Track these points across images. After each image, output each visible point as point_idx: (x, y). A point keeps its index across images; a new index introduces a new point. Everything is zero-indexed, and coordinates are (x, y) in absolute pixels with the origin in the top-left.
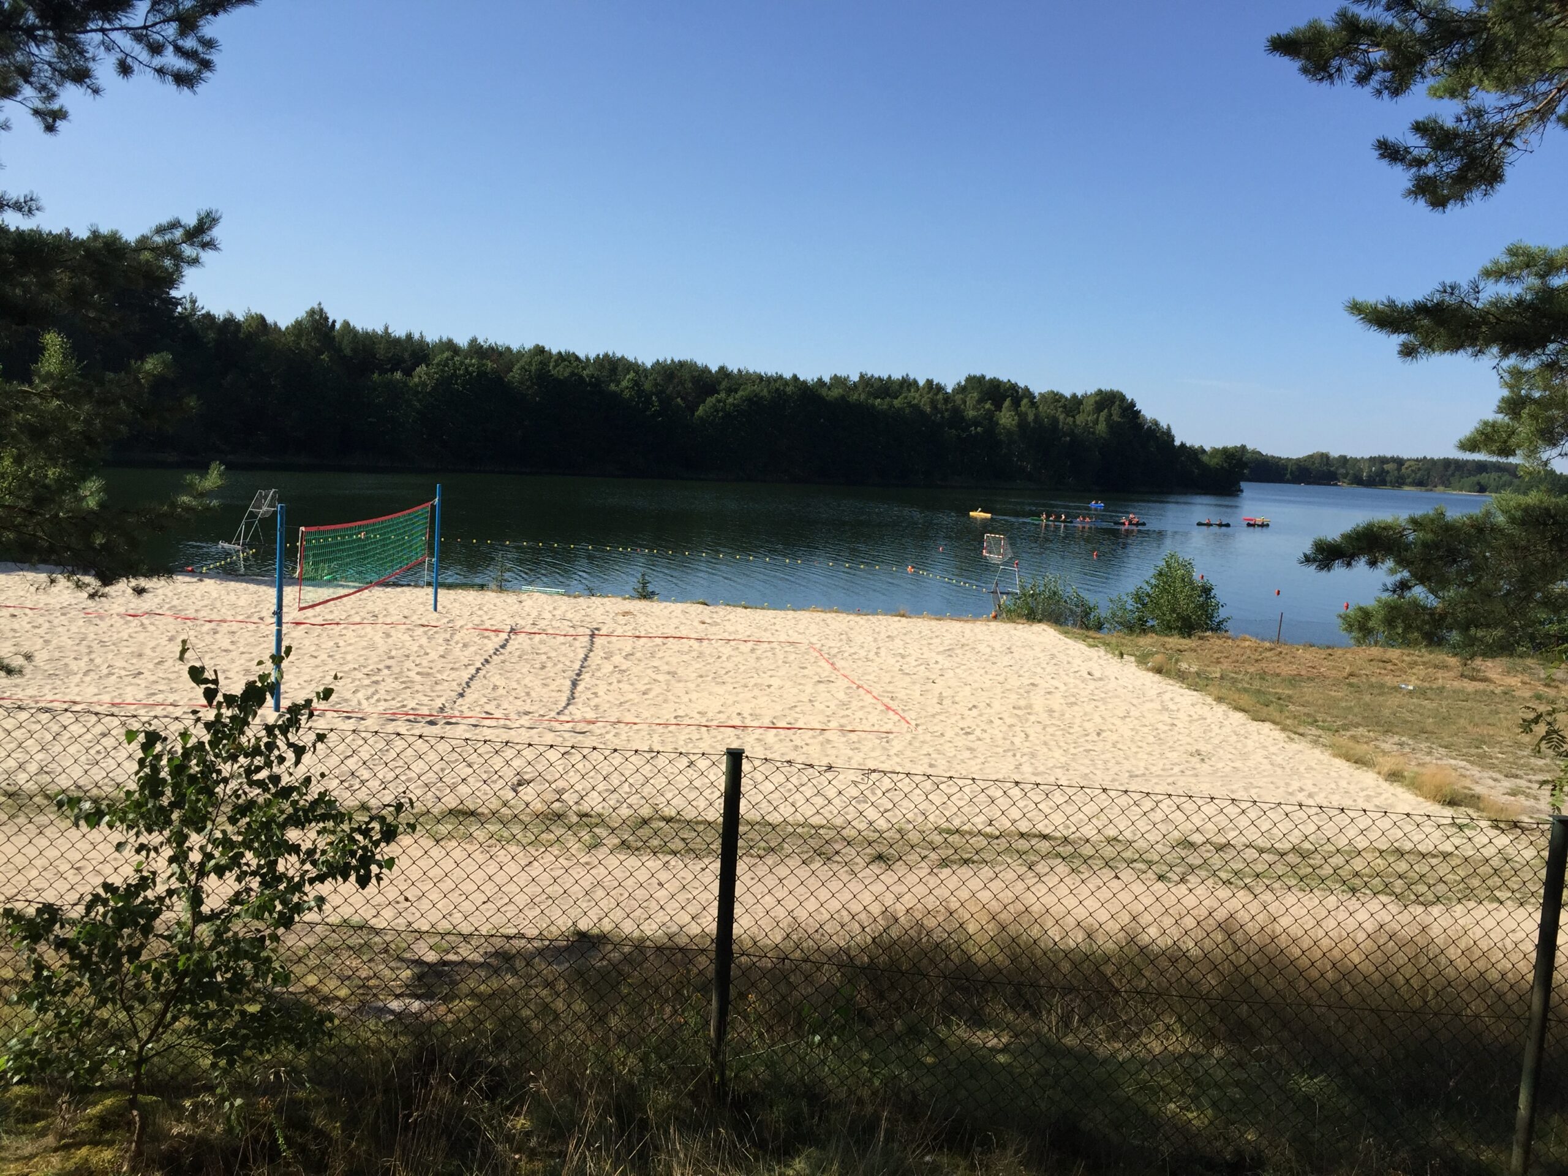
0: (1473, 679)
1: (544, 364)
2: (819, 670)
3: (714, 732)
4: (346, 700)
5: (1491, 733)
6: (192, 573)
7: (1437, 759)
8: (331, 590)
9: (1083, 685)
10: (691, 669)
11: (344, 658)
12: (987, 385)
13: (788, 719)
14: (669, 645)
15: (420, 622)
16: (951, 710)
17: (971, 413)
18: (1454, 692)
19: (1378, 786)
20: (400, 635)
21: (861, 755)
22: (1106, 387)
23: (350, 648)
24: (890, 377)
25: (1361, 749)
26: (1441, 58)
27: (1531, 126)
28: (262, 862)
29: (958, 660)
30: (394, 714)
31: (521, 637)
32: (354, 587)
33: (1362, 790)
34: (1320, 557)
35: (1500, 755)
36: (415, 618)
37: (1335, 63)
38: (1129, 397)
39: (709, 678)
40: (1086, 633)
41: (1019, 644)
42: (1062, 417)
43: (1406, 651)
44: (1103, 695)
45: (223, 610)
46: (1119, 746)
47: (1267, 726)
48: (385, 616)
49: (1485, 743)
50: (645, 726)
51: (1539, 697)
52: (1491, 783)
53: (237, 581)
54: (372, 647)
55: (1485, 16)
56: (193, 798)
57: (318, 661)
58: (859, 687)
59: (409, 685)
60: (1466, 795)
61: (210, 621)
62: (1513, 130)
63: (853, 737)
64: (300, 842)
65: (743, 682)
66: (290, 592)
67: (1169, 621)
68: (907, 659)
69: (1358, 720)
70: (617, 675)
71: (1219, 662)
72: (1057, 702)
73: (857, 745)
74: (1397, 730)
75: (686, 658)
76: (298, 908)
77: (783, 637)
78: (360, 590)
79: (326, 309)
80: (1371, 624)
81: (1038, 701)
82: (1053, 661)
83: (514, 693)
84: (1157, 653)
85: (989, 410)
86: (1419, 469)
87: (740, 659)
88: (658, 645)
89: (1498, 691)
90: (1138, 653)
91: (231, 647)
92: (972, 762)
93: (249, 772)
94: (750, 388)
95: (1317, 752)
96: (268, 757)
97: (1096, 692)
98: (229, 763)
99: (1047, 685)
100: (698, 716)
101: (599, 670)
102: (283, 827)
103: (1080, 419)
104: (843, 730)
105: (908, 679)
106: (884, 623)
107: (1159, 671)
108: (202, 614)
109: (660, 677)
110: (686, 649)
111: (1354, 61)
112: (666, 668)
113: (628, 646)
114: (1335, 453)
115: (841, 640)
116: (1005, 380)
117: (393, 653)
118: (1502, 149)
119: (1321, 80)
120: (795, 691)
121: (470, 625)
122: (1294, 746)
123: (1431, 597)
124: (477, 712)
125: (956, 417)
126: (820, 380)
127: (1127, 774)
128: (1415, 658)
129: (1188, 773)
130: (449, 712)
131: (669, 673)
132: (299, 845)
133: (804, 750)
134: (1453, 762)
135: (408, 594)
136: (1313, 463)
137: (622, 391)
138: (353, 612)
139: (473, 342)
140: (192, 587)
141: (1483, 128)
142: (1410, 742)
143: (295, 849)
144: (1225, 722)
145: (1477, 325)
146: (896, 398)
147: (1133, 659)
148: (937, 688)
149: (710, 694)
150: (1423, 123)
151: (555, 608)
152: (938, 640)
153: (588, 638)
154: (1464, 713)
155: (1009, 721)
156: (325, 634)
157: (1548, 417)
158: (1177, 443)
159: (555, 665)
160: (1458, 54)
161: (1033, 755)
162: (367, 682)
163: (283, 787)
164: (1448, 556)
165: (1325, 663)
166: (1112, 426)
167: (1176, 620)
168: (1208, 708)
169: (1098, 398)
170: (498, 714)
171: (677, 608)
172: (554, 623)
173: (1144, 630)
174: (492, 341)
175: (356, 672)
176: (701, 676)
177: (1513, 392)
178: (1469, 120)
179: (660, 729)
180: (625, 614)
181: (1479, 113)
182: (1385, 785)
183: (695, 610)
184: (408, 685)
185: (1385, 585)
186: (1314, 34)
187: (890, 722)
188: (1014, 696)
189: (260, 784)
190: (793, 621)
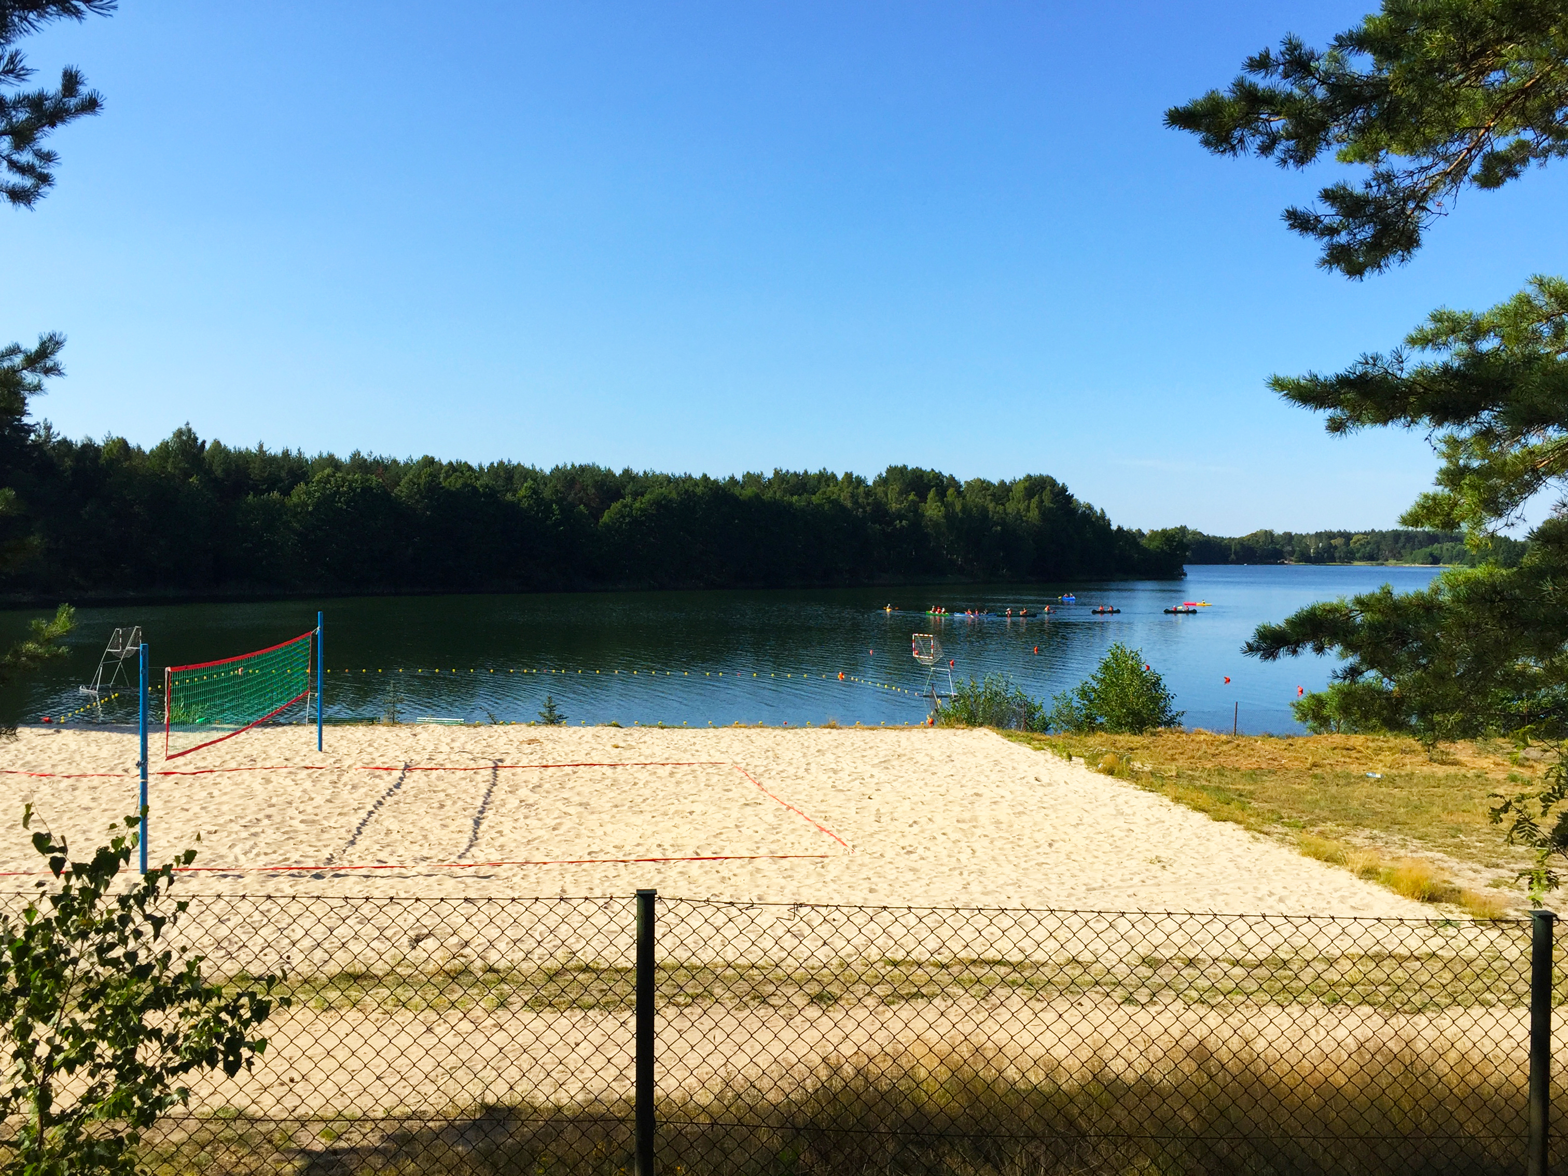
0: (1443, 763)
1: (434, 476)
2: (745, 792)
3: (632, 867)
4: (222, 857)
5: (1467, 820)
6: (49, 723)
7: (1412, 852)
8: (204, 735)
9: (1031, 792)
10: (605, 799)
11: (218, 810)
12: (910, 476)
13: (714, 848)
14: (580, 774)
15: (303, 764)
16: (891, 828)
17: (894, 507)
18: (1424, 778)
19: (1353, 886)
20: (281, 780)
21: (795, 883)
22: (1035, 472)
23: (225, 798)
24: (806, 472)
25: (1331, 846)
26: (1345, 123)
27: (1443, 189)
28: (119, 1052)
29: (895, 772)
30: (276, 868)
31: (417, 774)
32: (229, 729)
33: (1336, 891)
34: (1264, 645)
35: (1478, 844)
36: (297, 760)
37: (1237, 134)
38: (1060, 482)
39: (625, 808)
40: (1031, 735)
41: (960, 751)
42: (991, 506)
43: (1370, 737)
44: (1053, 802)
45: (83, 764)
46: (1073, 857)
47: (1230, 825)
48: (264, 759)
49: (1461, 831)
50: (556, 866)
51: (1514, 779)
52: (1472, 874)
53: (99, 730)
54: (251, 795)
55: (1386, 79)
56: (38, 983)
57: (189, 815)
58: (789, 808)
59: (292, 835)
60: (1446, 889)
61: (68, 777)
62: (1425, 194)
63: (785, 863)
64: (162, 1026)
65: (663, 809)
66: (156, 740)
67: (1118, 717)
68: (841, 774)
69: (1326, 814)
70: (524, 811)
71: (1174, 760)
72: (1003, 812)
73: (789, 873)
74: (1367, 822)
75: (598, 786)
76: (160, 1103)
77: (704, 758)
78: (237, 732)
79: (194, 430)
80: (1325, 712)
81: (983, 812)
82: (998, 768)
83: (410, 838)
84: (1107, 752)
85: (912, 501)
86: (1368, 543)
87: (658, 784)
88: (568, 774)
89: (1470, 774)
90: (1087, 754)
91: (92, 805)
92: (916, 884)
93: (102, 950)
94: (658, 491)
95: (1285, 851)
96: (122, 932)
97: (1045, 799)
98: (79, 942)
99: (993, 795)
100: (614, 851)
101: (503, 806)
102: (143, 1009)
103: (1011, 507)
104: (775, 857)
105: (841, 796)
106: (813, 736)
107: (1110, 772)
108: (59, 769)
109: (572, 810)
110: (598, 776)
111: (1257, 131)
112: (577, 799)
113: (534, 776)
114: (1279, 530)
115: (767, 757)
116: (929, 470)
117: (274, 801)
118: (1416, 213)
119: (1224, 151)
120: (719, 816)
121: (359, 764)
122: (1259, 846)
123: (1386, 680)
124: (369, 861)
125: (879, 511)
126: (732, 478)
127: (1084, 888)
128: (1380, 744)
129: (1149, 882)
130: (337, 863)
131: (581, 804)
132: (160, 1030)
133: (732, 882)
134: (1429, 854)
135: (290, 733)
136: (1258, 542)
137: (520, 501)
138: (229, 757)
139: (356, 456)
140: (48, 740)
141: (1393, 193)
142: (1382, 835)
143: (155, 1034)
144: (1186, 824)
145: (1405, 396)
146: (814, 494)
147: (1082, 760)
148: (873, 805)
149: (627, 825)
150: (1332, 191)
151: (453, 740)
152: (872, 752)
153: (490, 771)
154: (1438, 801)
155: (954, 836)
156: (197, 784)
157: (1489, 486)
158: (1114, 527)
159: (454, 803)
160: (1363, 119)
161: (981, 873)
162: (244, 834)
163: (140, 966)
164: (1397, 639)
165: (1287, 754)
166: (1045, 514)
167: (1127, 715)
168: (1165, 810)
169: (1027, 484)
170: (392, 861)
171: (589, 731)
172: (452, 756)
173: (1093, 729)
174: (376, 454)
175: (233, 824)
176: (616, 806)
177: (1451, 462)
178: (1379, 186)
179: (573, 867)
180: (531, 742)
181: (1388, 178)
182: (1360, 883)
183: (607, 733)
184: (290, 835)
185: (1334, 672)
186: (1212, 105)
187: (825, 845)
188: (957, 809)
189: (115, 963)
190: (715, 740)
